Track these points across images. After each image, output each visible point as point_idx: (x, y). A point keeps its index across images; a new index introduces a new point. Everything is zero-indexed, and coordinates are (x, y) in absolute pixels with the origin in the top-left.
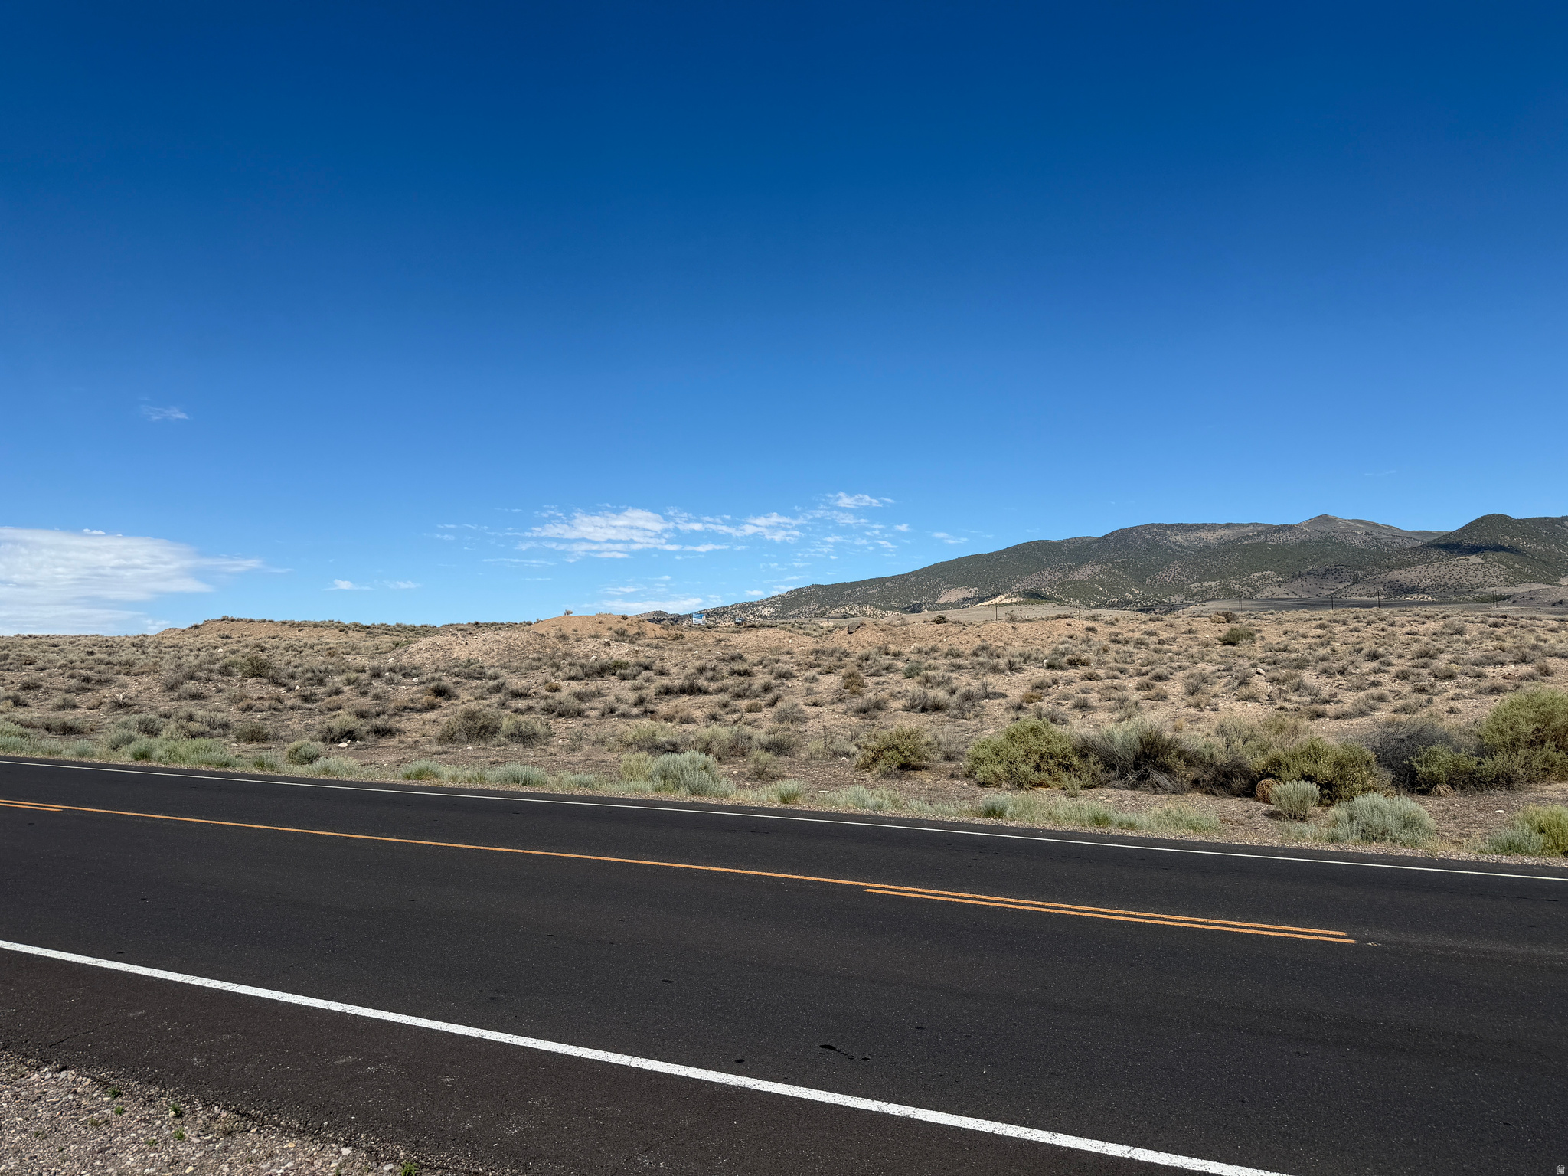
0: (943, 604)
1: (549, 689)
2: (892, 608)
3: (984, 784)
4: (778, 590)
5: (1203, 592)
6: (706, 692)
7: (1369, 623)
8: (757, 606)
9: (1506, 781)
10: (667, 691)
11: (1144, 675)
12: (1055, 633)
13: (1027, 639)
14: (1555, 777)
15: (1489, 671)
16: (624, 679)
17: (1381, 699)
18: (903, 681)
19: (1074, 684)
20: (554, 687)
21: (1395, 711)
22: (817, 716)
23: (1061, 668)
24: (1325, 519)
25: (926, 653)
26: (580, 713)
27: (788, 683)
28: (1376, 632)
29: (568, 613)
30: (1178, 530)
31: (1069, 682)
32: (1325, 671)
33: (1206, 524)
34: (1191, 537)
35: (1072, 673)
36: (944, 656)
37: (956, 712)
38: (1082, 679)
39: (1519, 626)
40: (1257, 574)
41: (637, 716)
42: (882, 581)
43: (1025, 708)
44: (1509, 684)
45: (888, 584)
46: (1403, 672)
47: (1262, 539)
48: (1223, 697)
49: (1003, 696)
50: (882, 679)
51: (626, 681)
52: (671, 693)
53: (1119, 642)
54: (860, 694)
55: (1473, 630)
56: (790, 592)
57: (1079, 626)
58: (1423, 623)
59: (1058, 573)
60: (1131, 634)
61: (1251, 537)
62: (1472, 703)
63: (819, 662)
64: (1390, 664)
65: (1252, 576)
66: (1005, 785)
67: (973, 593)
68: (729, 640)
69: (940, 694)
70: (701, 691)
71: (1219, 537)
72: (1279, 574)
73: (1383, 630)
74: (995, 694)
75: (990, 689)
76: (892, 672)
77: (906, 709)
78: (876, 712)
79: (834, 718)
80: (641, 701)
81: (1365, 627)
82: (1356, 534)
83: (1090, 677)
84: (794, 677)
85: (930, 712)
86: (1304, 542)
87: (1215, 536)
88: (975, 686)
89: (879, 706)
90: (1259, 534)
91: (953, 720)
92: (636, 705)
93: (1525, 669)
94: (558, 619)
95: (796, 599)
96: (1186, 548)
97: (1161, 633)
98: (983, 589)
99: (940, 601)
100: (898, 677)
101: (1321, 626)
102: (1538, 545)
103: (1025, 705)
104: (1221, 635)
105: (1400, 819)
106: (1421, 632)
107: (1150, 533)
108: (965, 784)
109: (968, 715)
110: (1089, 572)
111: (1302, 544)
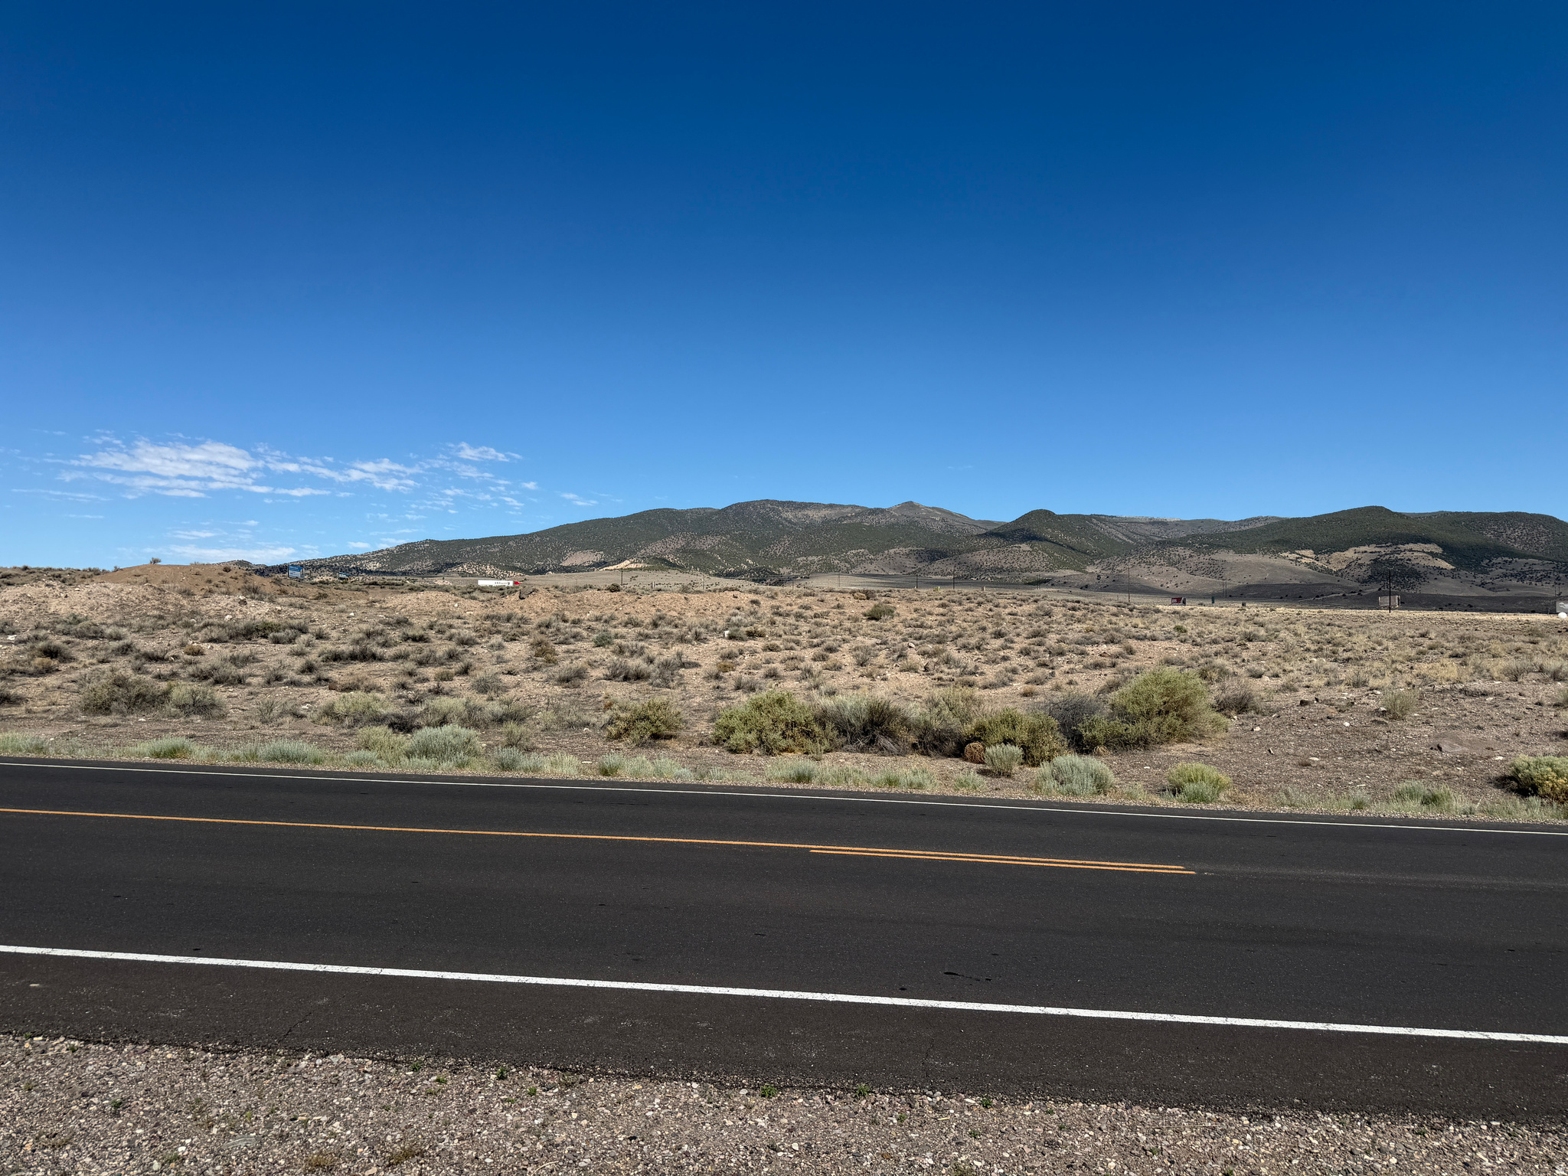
0: (567, 567)
1: (191, 652)
2: (515, 569)
3: (734, 751)
4: (388, 544)
5: (809, 564)
6: (381, 659)
7: (980, 604)
8: (360, 559)
9: (1143, 742)
10: (337, 657)
11: (815, 646)
12: (724, 605)
13: (699, 610)
14: (1176, 740)
15: (1089, 649)
16: (278, 643)
17: (1014, 671)
18: (594, 649)
19: (758, 655)
20: (196, 650)
21: (1027, 683)
22: (518, 685)
23: (742, 639)
24: (910, 505)
25: (606, 621)
26: (240, 681)
27: (472, 650)
28: (985, 612)
29: (155, 561)
30: (788, 507)
31: (753, 652)
32: (964, 647)
33: (812, 504)
34: (800, 515)
35: (751, 643)
36: (623, 624)
37: (658, 681)
38: (764, 650)
39: (1090, 610)
40: (853, 551)
41: (310, 684)
42: (504, 540)
43: (722, 678)
44: (1108, 661)
45: (511, 543)
46: (1025, 649)
47: (858, 520)
48: (888, 668)
49: (696, 665)
50: (571, 647)
51: (281, 645)
52: (341, 659)
53: (780, 615)
54: (555, 663)
55: (1058, 613)
56: (400, 547)
57: (745, 599)
58: (1021, 605)
59: (681, 541)
60: (789, 608)
61: (850, 518)
62: (1084, 676)
63: (499, 628)
64: (1012, 642)
65: (849, 553)
66: (756, 751)
67: (599, 556)
68: (384, 601)
69: (635, 663)
70: (374, 657)
71: (823, 516)
72: (871, 552)
73: (991, 610)
74: (689, 663)
75: (683, 660)
76: (579, 640)
77: (608, 678)
78: (579, 681)
79: (535, 688)
80: (309, 669)
81: (977, 607)
82: (935, 520)
83: (772, 648)
84: (478, 643)
85: (632, 681)
86: (893, 525)
87: (819, 514)
88: (669, 654)
89: (580, 674)
90: (857, 515)
91: (656, 688)
92: (303, 672)
93: (1114, 649)
94: (144, 567)
95: (407, 553)
96: (795, 524)
97: (815, 607)
98: (610, 553)
99: (565, 564)
100: (586, 645)
101: (943, 606)
102: (1073, 538)
103: (721, 674)
104: (865, 610)
105: (1092, 775)
106: (1019, 613)
107: (764, 508)
108: (717, 751)
109: (671, 684)
110: (709, 542)
111: (891, 526)
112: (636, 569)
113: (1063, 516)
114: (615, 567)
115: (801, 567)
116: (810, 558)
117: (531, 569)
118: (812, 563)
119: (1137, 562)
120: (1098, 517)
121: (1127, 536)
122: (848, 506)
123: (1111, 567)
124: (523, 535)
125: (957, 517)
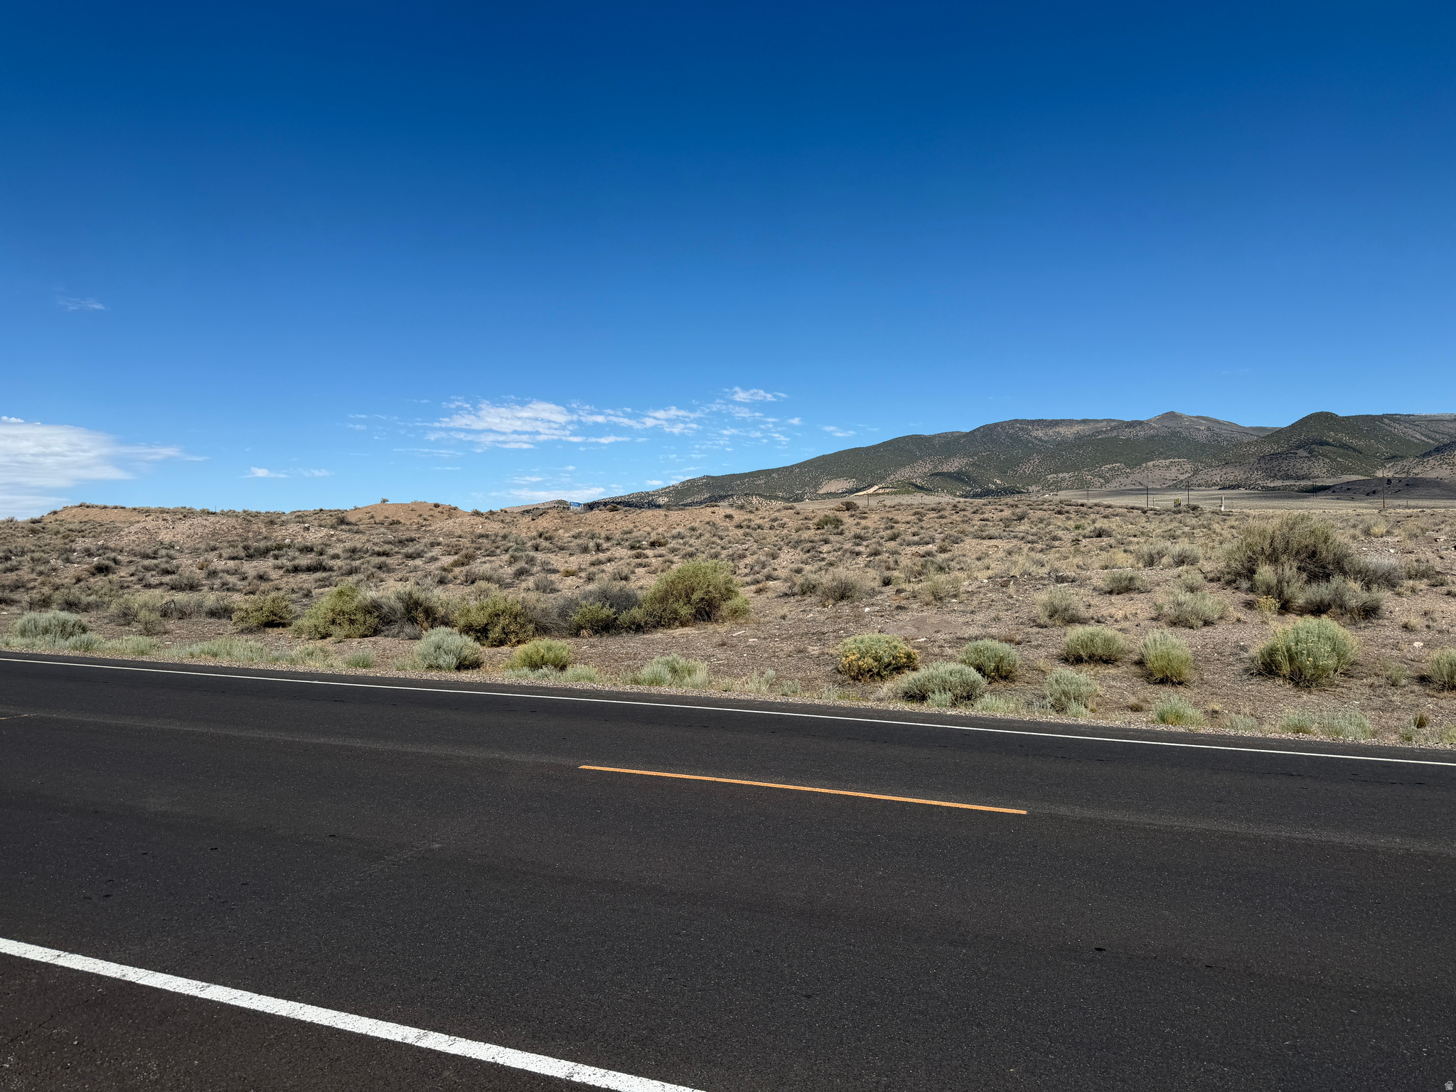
0: (823, 494)
2: (776, 498)
4: (677, 480)
5: (1058, 482)
8: (652, 495)
24: (1172, 416)
29: (384, 501)
30: (1039, 425)
33: (1064, 420)
34: (1051, 432)
40: (1108, 466)
42: (768, 473)
45: (774, 475)
47: (1114, 434)
56: (684, 483)
59: (928, 465)
61: (1105, 432)
65: (1103, 468)
67: (852, 483)
71: (1076, 432)
72: (1128, 466)
82: (1199, 430)
86: (1153, 436)
87: (1072, 431)
90: (1113, 429)
94: (374, 507)
95: (689, 489)
96: (1046, 442)
98: (861, 480)
99: (821, 492)
102: (1360, 440)
107: (1013, 428)
110: (956, 464)
111: (1151, 439)
112: (883, 494)
113: (1348, 418)
114: (865, 492)
115: (1051, 484)
116: (1061, 475)
117: (791, 498)
118: (1063, 479)
119: (1437, 464)
120: (1391, 417)
121: (1426, 436)
122: (1102, 421)
123: (1406, 470)
124: (784, 467)
125: (1224, 424)
